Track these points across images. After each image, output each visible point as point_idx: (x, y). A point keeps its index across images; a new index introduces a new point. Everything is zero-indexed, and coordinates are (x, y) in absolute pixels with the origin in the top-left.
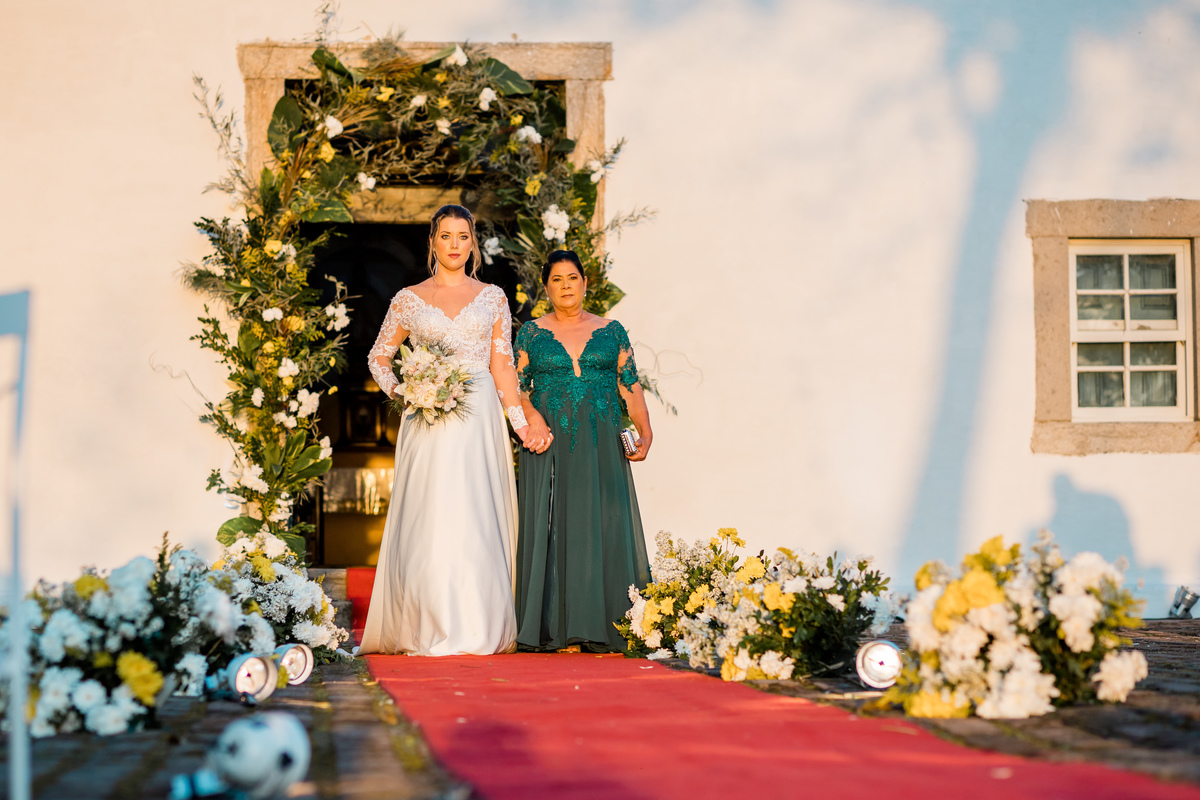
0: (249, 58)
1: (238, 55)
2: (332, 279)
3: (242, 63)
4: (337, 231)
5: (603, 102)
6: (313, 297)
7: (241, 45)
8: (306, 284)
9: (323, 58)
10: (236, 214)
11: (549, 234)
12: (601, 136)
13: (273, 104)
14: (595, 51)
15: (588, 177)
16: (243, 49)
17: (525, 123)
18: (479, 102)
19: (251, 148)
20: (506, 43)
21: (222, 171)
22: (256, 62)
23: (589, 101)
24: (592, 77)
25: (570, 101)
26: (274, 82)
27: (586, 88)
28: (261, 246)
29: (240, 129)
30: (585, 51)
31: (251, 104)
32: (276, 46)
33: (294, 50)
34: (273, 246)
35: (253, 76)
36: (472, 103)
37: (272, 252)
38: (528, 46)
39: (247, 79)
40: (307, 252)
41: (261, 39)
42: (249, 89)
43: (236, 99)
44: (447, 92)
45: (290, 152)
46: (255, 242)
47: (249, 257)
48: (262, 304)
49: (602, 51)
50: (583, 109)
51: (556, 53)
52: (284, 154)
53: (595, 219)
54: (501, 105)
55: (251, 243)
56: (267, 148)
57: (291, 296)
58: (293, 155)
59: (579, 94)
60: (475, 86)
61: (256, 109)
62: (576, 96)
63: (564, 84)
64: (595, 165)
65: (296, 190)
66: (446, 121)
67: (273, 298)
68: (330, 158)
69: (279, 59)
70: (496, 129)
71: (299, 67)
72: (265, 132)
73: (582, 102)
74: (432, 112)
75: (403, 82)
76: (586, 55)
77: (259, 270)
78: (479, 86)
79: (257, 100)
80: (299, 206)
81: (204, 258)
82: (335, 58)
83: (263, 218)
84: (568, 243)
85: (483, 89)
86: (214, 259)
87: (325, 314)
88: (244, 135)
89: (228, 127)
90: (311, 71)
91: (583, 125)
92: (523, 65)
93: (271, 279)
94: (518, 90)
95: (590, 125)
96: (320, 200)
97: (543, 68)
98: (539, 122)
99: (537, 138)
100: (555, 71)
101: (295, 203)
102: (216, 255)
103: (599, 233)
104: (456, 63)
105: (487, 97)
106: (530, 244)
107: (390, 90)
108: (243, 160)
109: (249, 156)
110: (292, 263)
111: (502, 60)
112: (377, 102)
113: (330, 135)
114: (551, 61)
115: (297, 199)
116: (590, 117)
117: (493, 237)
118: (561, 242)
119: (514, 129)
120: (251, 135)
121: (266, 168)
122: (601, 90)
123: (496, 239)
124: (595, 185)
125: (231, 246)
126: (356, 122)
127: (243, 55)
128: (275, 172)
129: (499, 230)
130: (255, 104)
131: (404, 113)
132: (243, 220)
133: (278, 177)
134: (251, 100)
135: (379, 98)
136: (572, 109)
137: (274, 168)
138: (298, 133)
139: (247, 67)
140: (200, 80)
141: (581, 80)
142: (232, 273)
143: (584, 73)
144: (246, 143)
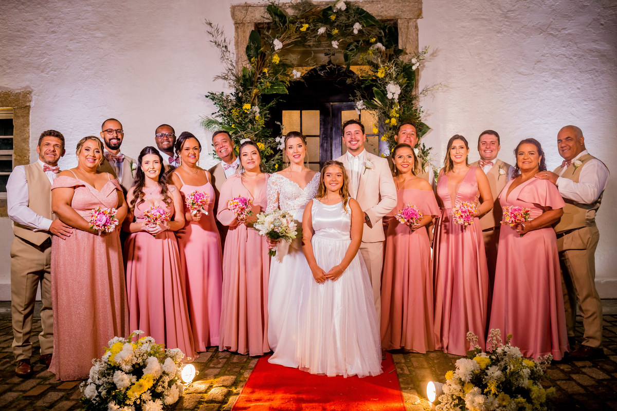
0: (237, 13)
1: (231, 11)
2: (278, 123)
3: (233, 15)
4: (280, 99)
5: (418, 30)
6: (268, 133)
7: (232, 6)
8: (264, 126)
9: (272, 9)
10: (228, 90)
11: (390, 96)
12: (417, 47)
13: (248, 35)
14: (413, 3)
15: (411, 67)
16: (234, 9)
17: (376, 42)
18: (353, 29)
19: (238, 58)
21: (222, 68)
22: (240, 15)
23: (410, 29)
24: (411, 17)
25: (400, 29)
26: (249, 24)
27: (408, 23)
28: (241, 107)
29: (232, 47)
30: (407, 4)
31: (238, 36)
32: (250, 6)
33: (259, 8)
34: (247, 106)
35: (239, 22)
36: (349, 30)
37: (246, 109)
38: (378, 2)
39: (236, 23)
40: (266, 110)
41: (243, 3)
42: (237, 28)
43: (230, 33)
44: (336, 24)
45: (255, 58)
46: (238, 105)
47: (235, 113)
48: (240, 136)
49: (417, 3)
50: (407, 33)
51: (393, 6)
52: (252, 59)
53: (414, 90)
54: (364, 31)
55: (236, 105)
56: (246, 57)
57: (255, 132)
58: (257, 59)
59: (405, 26)
60: (351, 20)
61: (240, 38)
62: (403, 27)
63: (397, 21)
64: (414, 61)
65: (259, 78)
66: (336, 42)
67: (245, 133)
68: (278, 62)
69: (252, 13)
70: (361, 44)
71: (262, 17)
72: (245, 49)
73: (407, 30)
74: (329, 36)
75: (313, 21)
76: (408, 6)
77: (240, 119)
78: (353, 21)
79: (241, 34)
80: (261, 86)
81: (213, 114)
82: (278, 9)
83: (242, 92)
84: (399, 102)
85: (355, 23)
86: (217, 114)
87: (275, 142)
88: (235, 52)
89: (226, 47)
90: (267, 18)
91: (407, 42)
92: (376, 12)
93: (246, 124)
94: (373, 23)
95: (411, 42)
96: (270, 82)
97: (386, 13)
98: (384, 40)
99: (383, 48)
100: (392, 14)
101: (259, 85)
102: (218, 112)
103: (416, 97)
104: (340, 8)
105: (357, 27)
106: (380, 103)
107: (307, 26)
108: (234, 64)
109: (237, 62)
110: (258, 115)
111: (365, 10)
112: (301, 32)
113: (276, 48)
114: (390, 9)
115: (261, 83)
116: (411, 38)
117: (360, 100)
118: (396, 101)
119: (371, 44)
120: (238, 51)
121: (244, 67)
122: (417, 24)
123: (362, 101)
124: (414, 71)
125: (226, 107)
126: (290, 42)
127: (234, 11)
128: (250, 69)
129: (363, 97)
130: (240, 36)
131: (314, 37)
132: (231, 94)
133: (252, 72)
134: (238, 34)
135: (301, 29)
136: (401, 34)
137: (250, 67)
138: (260, 49)
139: (236, 18)
140: (210, 24)
141: (406, 19)
142: (227, 121)
143: (407, 15)
144: (235, 56)
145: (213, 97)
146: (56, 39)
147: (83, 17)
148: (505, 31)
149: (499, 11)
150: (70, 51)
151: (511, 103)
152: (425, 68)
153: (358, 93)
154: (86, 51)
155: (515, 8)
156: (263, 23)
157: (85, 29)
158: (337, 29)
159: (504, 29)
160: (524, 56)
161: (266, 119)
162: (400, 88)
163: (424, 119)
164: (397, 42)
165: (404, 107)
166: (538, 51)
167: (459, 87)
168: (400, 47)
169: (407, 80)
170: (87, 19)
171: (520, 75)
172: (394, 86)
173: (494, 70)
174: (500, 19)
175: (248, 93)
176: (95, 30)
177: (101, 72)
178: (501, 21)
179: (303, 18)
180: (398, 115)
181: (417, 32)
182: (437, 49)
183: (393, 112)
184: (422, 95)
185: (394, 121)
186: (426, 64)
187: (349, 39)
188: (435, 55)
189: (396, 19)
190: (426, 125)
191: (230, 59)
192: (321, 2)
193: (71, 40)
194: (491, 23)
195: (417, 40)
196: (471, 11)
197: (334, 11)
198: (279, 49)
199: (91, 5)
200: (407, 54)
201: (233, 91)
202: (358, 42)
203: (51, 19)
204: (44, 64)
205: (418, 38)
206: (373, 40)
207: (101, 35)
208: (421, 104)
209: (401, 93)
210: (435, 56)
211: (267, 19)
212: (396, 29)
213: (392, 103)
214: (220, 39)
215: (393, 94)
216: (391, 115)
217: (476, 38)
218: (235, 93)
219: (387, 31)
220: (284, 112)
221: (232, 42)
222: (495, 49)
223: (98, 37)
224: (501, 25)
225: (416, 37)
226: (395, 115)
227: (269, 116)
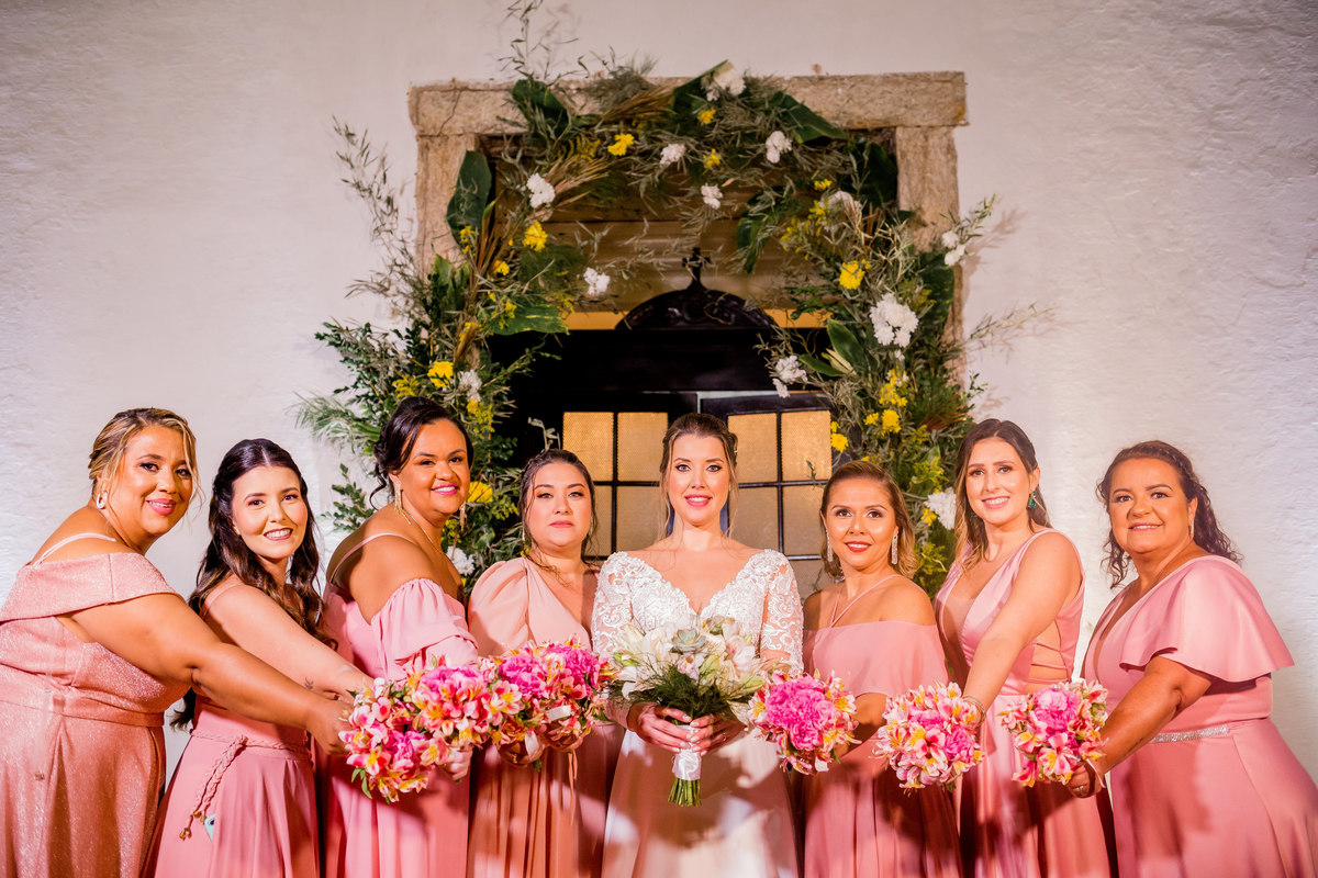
0: (427, 108)
1: (410, 102)
2: (537, 423)
3: (416, 114)
4: (544, 350)
5: (955, 157)
6: (504, 450)
7: (414, 88)
8: (493, 431)
9: (529, 94)
10: (389, 322)
11: (882, 336)
14: (939, 85)
15: (940, 258)
16: (418, 95)
17: (833, 190)
18: (766, 150)
19: (424, 232)
20: (806, 77)
21: (375, 259)
22: (435, 114)
23: (932, 156)
24: (935, 122)
25: (904, 155)
26: (460, 139)
27: (926, 138)
28: (425, 371)
29: (407, 203)
30: (923, 85)
31: (426, 170)
32: (465, 89)
33: (492, 94)
34: (441, 368)
35: (432, 132)
36: (754, 151)
37: (437, 377)
38: (837, 80)
39: (421, 136)
40: (499, 384)
41: (444, 79)
42: (424, 149)
43: (402, 162)
45: (473, 229)
46: (416, 367)
47: (404, 388)
49: (949, 85)
50: (924, 168)
51: (880, 90)
52: (463, 232)
53: (948, 328)
54: (798, 156)
55: (411, 369)
56: (446, 229)
58: (477, 233)
59: (915, 146)
61: (432, 177)
62: (911, 148)
63: (894, 132)
64: (949, 239)
65: (484, 289)
66: (715, 187)
68: (541, 247)
69: (470, 107)
70: (791, 190)
71: (498, 118)
72: (445, 209)
73: (922, 158)
74: (693, 171)
75: (648, 127)
76: (925, 92)
78: (764, 125)
79: (434, 165)
81: (337, 391)
82: (544, 90)
83: (427, 327)
84: (908, 362)
85: (771, 129)
86: (352, 394)
88: (414, 214)
89: (389, 201)
90: (513, 120)
92: (831, 108)
94: (825, 136)
95: (936, 191)
96: (518, 300)
97: (861, 112)
98: (857, 185)
99: (856, 206)
100: (879, 115)
101: (482, 310)
102: (355, 386)
103: (955, 351)
104: (728, 89)
105: (776, 145)
106: (847, 365)
107: (628, 140)
108: (412, 251)
109: (420, 245)
110: (474, 399)
111: (799, 101)
112: (611, 157)
113: (535, 202)
114: (872, 100)
115: (488, 304)
116: (934, 179)
117: (788, 355)
118: (902, 353)
119: (818, 195)
120: (425, 213)
121: (440, 258)
122: (951, 141)
123: (793, 358)
124: (950, 271)
125: (376, 372)
126: (577, 184)
127: (418, 102)
128: (456, 265)
129: (799, 350)
130: (431, 172)
131: (651, 171)
132: (396, 331)
133: (462, 273)
134: (427, 164)
135: (612, 149)
136: (907, 167)
137: (456, 260)
138: (489, 201)
139: (423, 120)
140: (349, 135)
141: (919, 127)
142: (378, 414)
143: (923, 117)
144: (416, 226)
145: (337, 338)
148: (1211, 163)
151: (1242, 370)
152: (978, 266)
153: (781, 337)
155: (1235, 99)
156: (501, 136)
158: (717, 151)
159: (1211, 158)
160: (1272, 234)
161: (501, 414)
162: (913, 315)
164: (894, 191)
165: (923, 379)
166: (1313, 220)
167: (1083, 322)
169: (932, 296)
171: (1266, 289)
172: (897, 309)
173: (1184, 272)
175: (447, 332)
176: (14, 152)
177: (20, 270)
179: (617, 123)
180: (903, 402)
181: (951, 164)
182: (1014, 212)
183: (889, 393)
184: (974, 344)
185: (891, 420)
186: (983, 253)
187: (753, 178)
188: (1008, 228)
189: (889, 128)
191: (398, 234)
192: (670, 79)
194: (1170, 140)
195: (955, 186)
196: (1109, 107)
197: (711, 96)
198: (544, 206)
199: (9, 84)
200: (925, 225)
201: (405, 325)
202: (780, 186)
205: (956, 181)
206: (825, 183)
207: (31, 166)
208: (973, 369)
209: (916, 331)
210: (1008, 232)
211: (515, 124)
212: (892, 155)
213: (888, 358)
214: (369, 175)
215: (894, 330)
216: (881, 401)
217: (1127, 182)
218: (408, 330)
219: (866, 158)
220: (568, 416)
221: (406, 188)
222: (1187, 214)
223: (21, 172)
224: (1199, 145)
225: (952, 177)
226: (893, 402)
227: (510, 403)
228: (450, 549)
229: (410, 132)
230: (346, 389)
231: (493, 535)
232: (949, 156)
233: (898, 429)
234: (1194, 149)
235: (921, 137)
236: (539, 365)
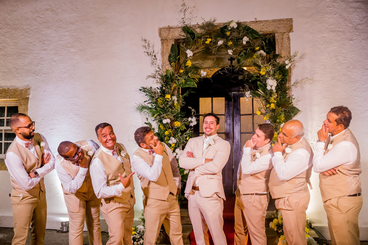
0: (163, 33)
1: (159, 32)
2: (190, 108)
3: (160, 35)
4: (191, 91)
5: (290, 40)
6: (183, 114)
7: (160, 28)
8: (180, 110)
9: (186, 29)
10: (156, 85)
11: (269, 88)
12: (289, 52)
13: (170, 47)
14: (286, 22)
15: (285, 67)
16: (160, 30)
17: (259, 50)
18: (243, 41)
19: (163, 63)
20: (253, 21)
21: (152, 70)
22: (165, 34)
23: (284, 40)
24: (285, 31)
25: (277, 40)
26: (171, 40)
27: (283, 35)
28: (164, 97)
29: (159, 56)
30: (282, 22)
31: (163, 48)
32: (172, 28)
33: (178, 29)
34: (168, 96)
35: (164, 39)
36: (240, 42)
37: (167, 98)
38: (261, 22)
39: (162, 40)
40: (181, 99)
41: (167, 26)
42: (162, 43)
43: (157, 47)
44: (230, 38)
45: (174, 63)
46: (162, 96)
47: (160, 101)
48: (163, 117)
49: (289, 22)
50: (282, 43)
51: (271, 24)
52: (172, 64)
53: (287, 83)
54: (251, 42)
55: (161, 96)
56: (168, 63)
57: (173, 114)
58: (175, 64)
60: (240, 35)
61: (165, 50)
62: (279, 38)
63: (275, 34)
64: (287, 62)
65: (177, 77)
66: (231, 50)
67: (167, 115)
68: (190, 65)
69: (173, 32)
70: (249, 51)
71: (179, 35)
72: (168, 57)
73: (282, 41)
74: (226, 47)
75: (215, 37)
76: (282, 24)
77: (163, 105)
78: (242, 35)
79: (165, 47)
80: (179, 82)
81: (145, 102)
82: (189, 29)
83: (164, 87)
84: (277, 92)
85: (244, 36)
86: (148, 102)
87: (188, 121)
88: (161, 59)
89: (155, 56)
90: (183, 35)
91: (282, 49)
92: (259, 29)
93: (167, 109)
94: (257, 37)
95: (285, 49)
96: (185, 80)
97: (267, 30)
98: (265, 48)
99: (265, 54)
100: (271, 30)
101: (177, 82)
102: (149, 100)
103: (289, 88)
104: (233, 27)
105: (245, 39)
106: (263, 93)
107: (210, 40)
108: (160, 67)
109: (162, 66)
110: (176, 103)
111: (251, 27)
112: (206, 44)
113: (188, 56)
114: (269, 27)
115: (178, 80)
116: (285, 46)
117: (248, 91)
118: (274, 91)
119: (256, 51)
120: (163, 59)
121: (167, 69)
122: (289, 36)
123: (249, 92)
124: (287, 70)
125: (153, 97)
126: (198, 51)
127: (161, 32)
128: (171, 71)
129: (251, 89)
131: (215, 47)
132: (158, 88)
133: (172, 72)
134: (163, 47)
135: (206, 42)
136: (278, 43)
137: (171, 69)
138: (178, 56)
139: (162, 36)
140: (145, 40)
141: (281, 33)
142: (154, 107)
143: (282, 30)
144: (161, 62)
145: (144, 90)
146: (46, 54)
147: (64, 40)
148: (355, 39)
149: (350, 25)
150: (55, 61)
151: (361, 92)
152: (295, 67)
153: (247, 86)
154: (64, 61)
155: (362, 22)
156: (180, 39)
157: (64, 47)
158: (231, 41)
159: (355, 38)
161: (182, 105)
162: (276, 82)
163: (295, 103)
164: (274, 49)
165: (281, 96)
167: (321, 81)
168: (277, 53)
169: (282, 76)
170: (66, 40)
172: (272, 81)
173: (347, 67)
174: (352, 30)
175: (169, 87)
176: (71, 47)
177: (74, 75)
178: (352, 32)
179: (207, 35)
180: (276, 101)
181: (289, 42)
182: (304, 53)
183: (272, 99)
184: (293, 87)
185: (273, 106)
186: (296, 64)
187: (239, 49)
189: (274, 33)
190: (296, 108)
191: (157, 64)
192: (220, 23)
193: (55, 54)
194: (345, 34)
195: (290, 48)
196: (329, 26)
197: (229, 29)
198: (190, 56)
199: (69, 32)
200: (282, 58)
201: (159, 86)
202: (246, 50)
203: (44, 41)
204: (38, 70)
205: (290, 46)
206: (257, 48)
207: (75, 51)
208: (293, 93)
209: (277, 85)
210: (303, 58)
211: (184, 36)
212: (274, 40)
213: (271, 93)
214: (151, 50)
215: (271, 86)
216: (270, 101)
217: (333, 45)
218: (160, 87)
219: (267, 42)
220: (201, 99)
221: (159, 52)
222: (348, 52)
223: (72, 52)
224: (353, 34)
225: (289, 45)
226: (273, 102)
227: (184, 103)
228: (171, 137)
229: (159, 39)
230: (147, 101)
231: (181, 134)
232: (288, 40)
233: (274, 108)
234: (351, 36)
235: (282, 35)
236: (190, 94)
